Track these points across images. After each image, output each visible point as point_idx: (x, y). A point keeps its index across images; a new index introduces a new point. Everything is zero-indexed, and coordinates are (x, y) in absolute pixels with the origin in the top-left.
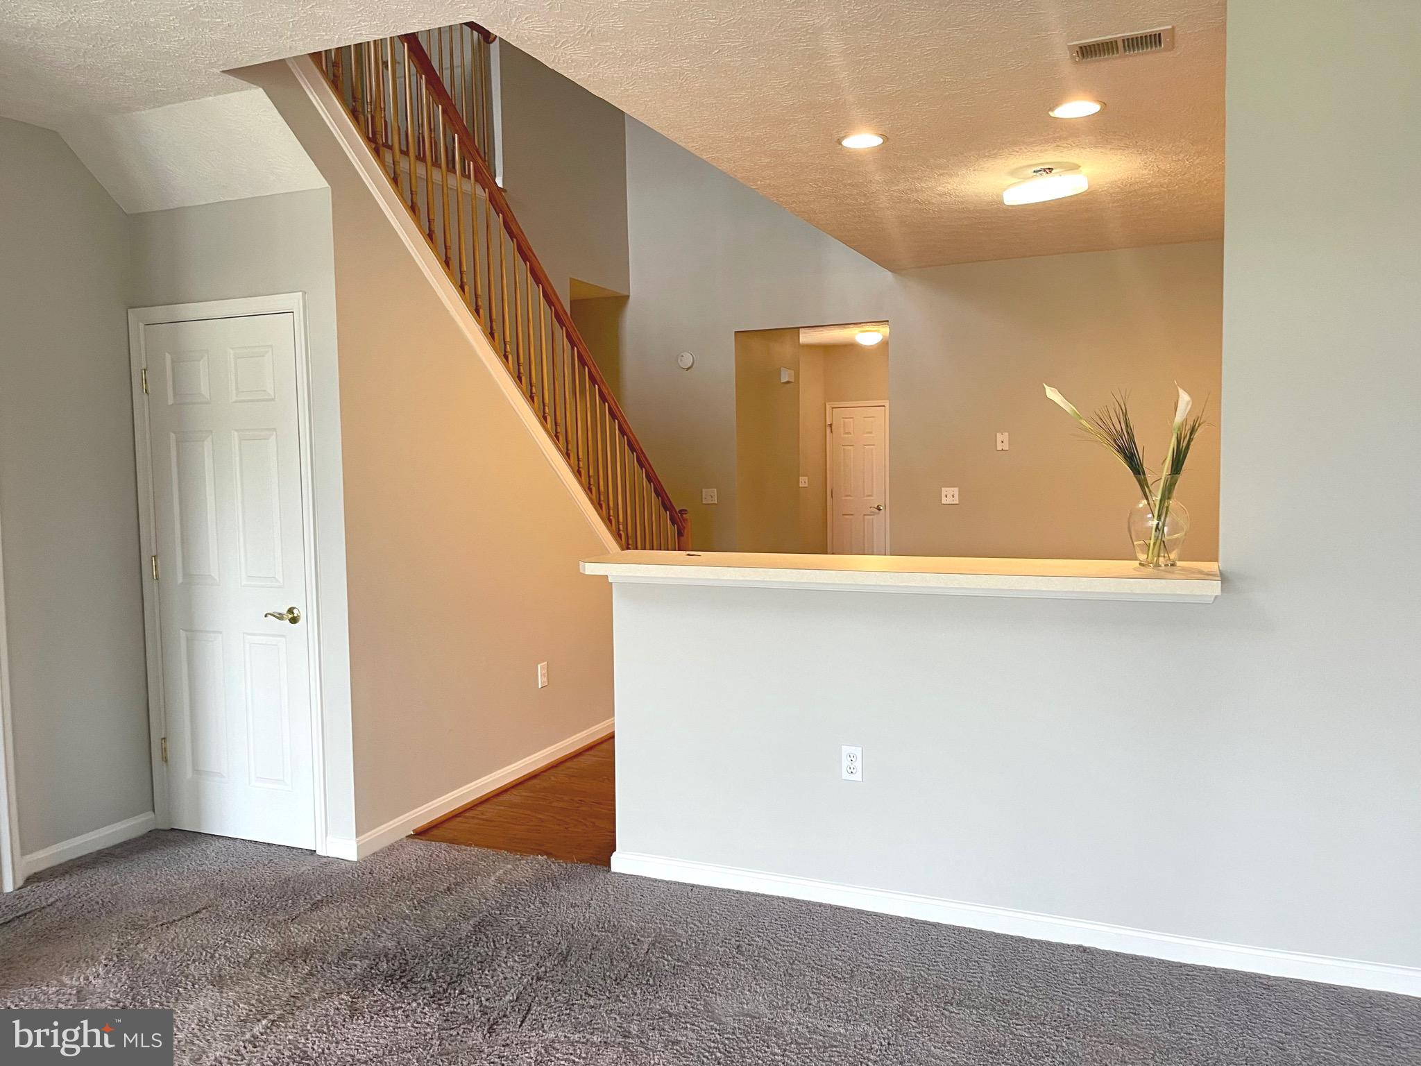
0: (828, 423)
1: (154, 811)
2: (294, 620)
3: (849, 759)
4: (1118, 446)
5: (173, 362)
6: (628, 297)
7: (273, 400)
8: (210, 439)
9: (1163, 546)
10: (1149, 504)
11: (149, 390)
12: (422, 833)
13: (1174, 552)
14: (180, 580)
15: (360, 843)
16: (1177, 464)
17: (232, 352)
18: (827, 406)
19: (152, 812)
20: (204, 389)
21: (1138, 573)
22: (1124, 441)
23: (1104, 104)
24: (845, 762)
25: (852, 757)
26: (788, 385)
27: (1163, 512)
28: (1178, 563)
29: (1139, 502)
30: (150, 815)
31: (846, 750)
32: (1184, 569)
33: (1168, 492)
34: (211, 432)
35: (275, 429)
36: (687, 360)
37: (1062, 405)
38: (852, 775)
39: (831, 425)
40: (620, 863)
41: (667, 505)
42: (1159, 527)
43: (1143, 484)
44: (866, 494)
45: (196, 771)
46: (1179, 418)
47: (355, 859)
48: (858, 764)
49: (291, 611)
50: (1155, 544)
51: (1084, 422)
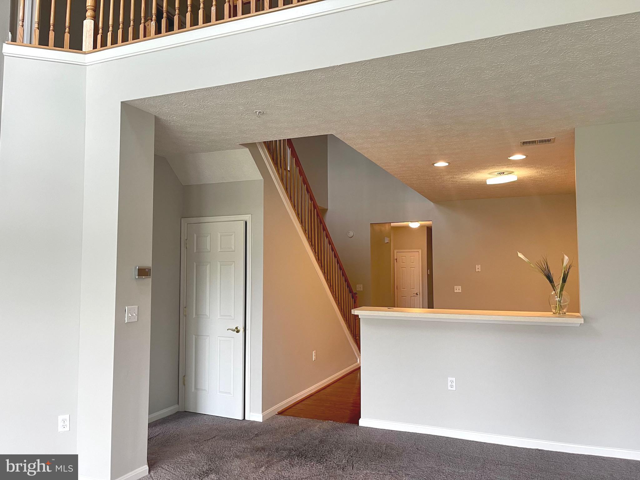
0: (395, 258)
1: (178, 404)
2: (238, 332)
3: (451, 382)
4: (545, 273)
5: (197, 237)
6: (328, 209)
7: (234, 251)
8: (209, 265)
9: (561, 307)
10: (555, 293)
11: (187, 247)
12: (280, 413)
13: (565, 309)
14: (194, 316)
15: (264, 415)
16: (564, 280)
17: (219, 234)
18: (395, 252)
19: (177, 405)
20: (208, 248)
21: (553, 316)
22: (546, 272)
23: (527, 156)
24: (449, 384)
25: (452, 381)
26: (388, 244)
27: (561, 295)
28: (567, 313)
29: (552, 292)
30: (176, 406)
31: (450, 379)
32: (568, 315)
33: (562, 290)
34: (210, 262)
35: (234, 262)
36: (351, 234)
37: (523, 259)
38: (452, 388)
39: (396, 259)
40: (363, 422)
41: (351, 291)
42: (559, 301)
43: (553, 286)
44: (411, 288)
45: (196, 389)
46: (565, 264)
47: (261, 421)
48: (454, 384)
49: (237, 328)
50: (558, 306)
51: (531, 265)
